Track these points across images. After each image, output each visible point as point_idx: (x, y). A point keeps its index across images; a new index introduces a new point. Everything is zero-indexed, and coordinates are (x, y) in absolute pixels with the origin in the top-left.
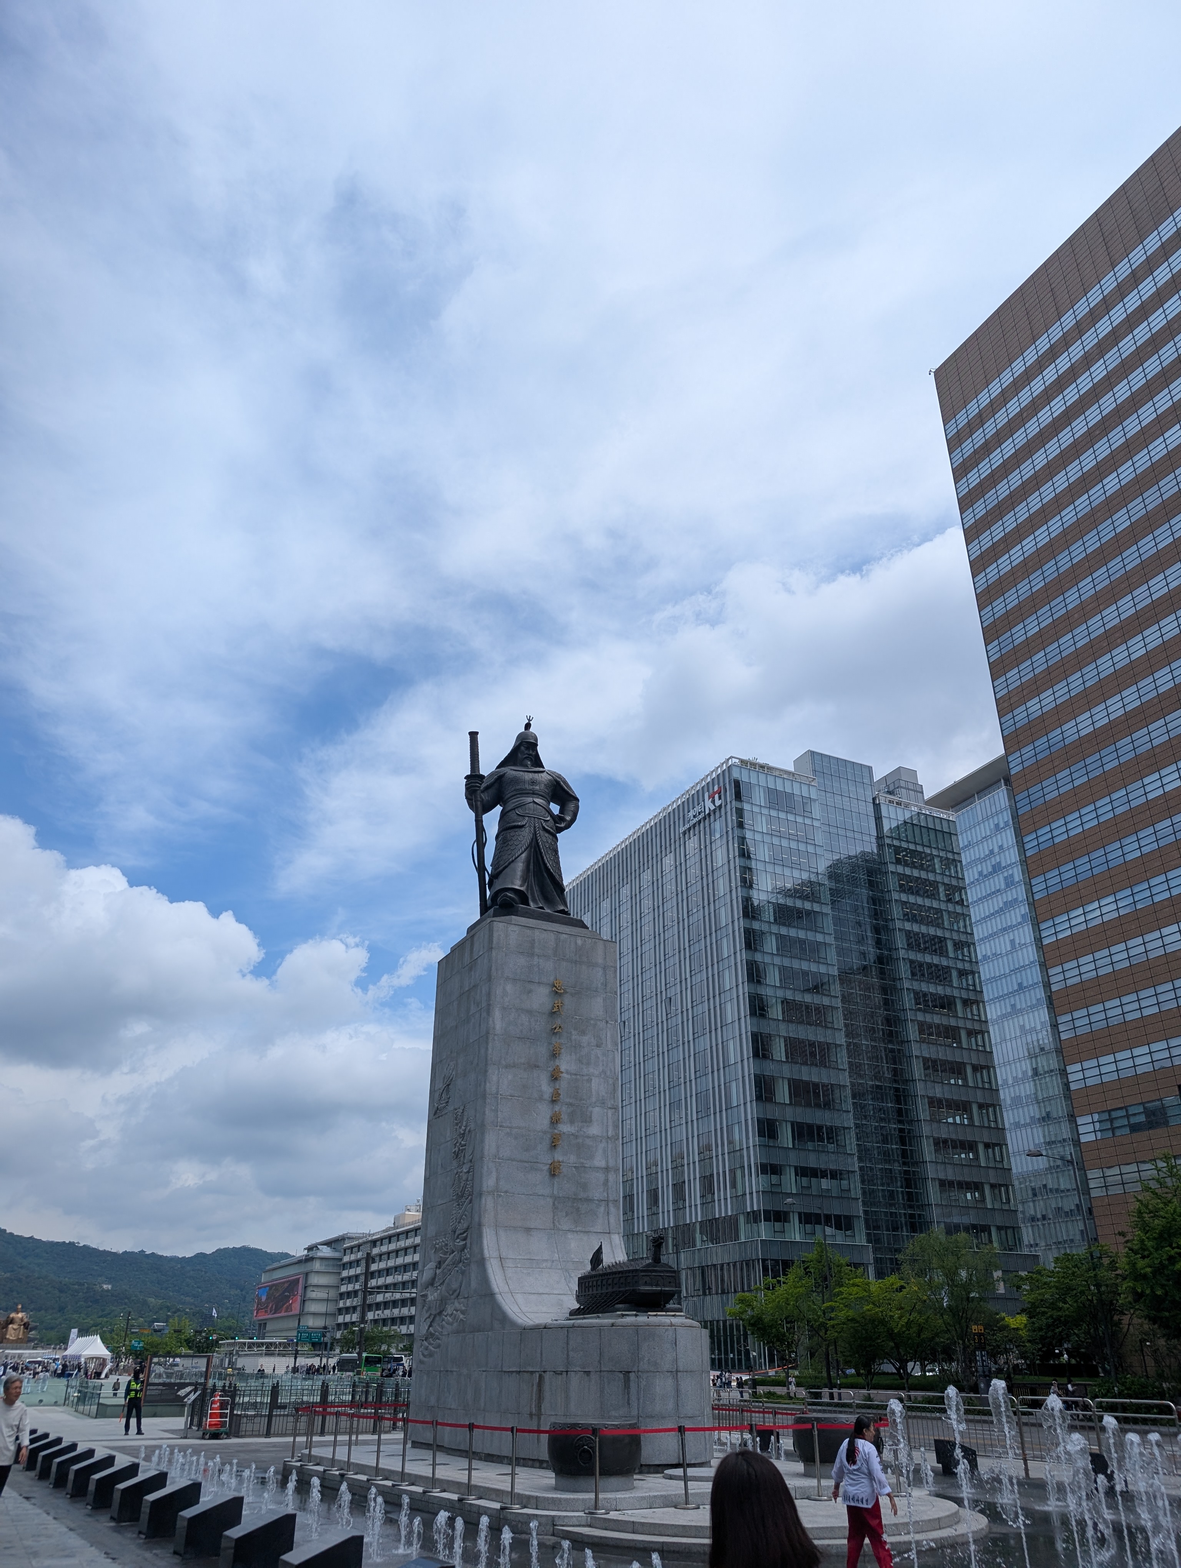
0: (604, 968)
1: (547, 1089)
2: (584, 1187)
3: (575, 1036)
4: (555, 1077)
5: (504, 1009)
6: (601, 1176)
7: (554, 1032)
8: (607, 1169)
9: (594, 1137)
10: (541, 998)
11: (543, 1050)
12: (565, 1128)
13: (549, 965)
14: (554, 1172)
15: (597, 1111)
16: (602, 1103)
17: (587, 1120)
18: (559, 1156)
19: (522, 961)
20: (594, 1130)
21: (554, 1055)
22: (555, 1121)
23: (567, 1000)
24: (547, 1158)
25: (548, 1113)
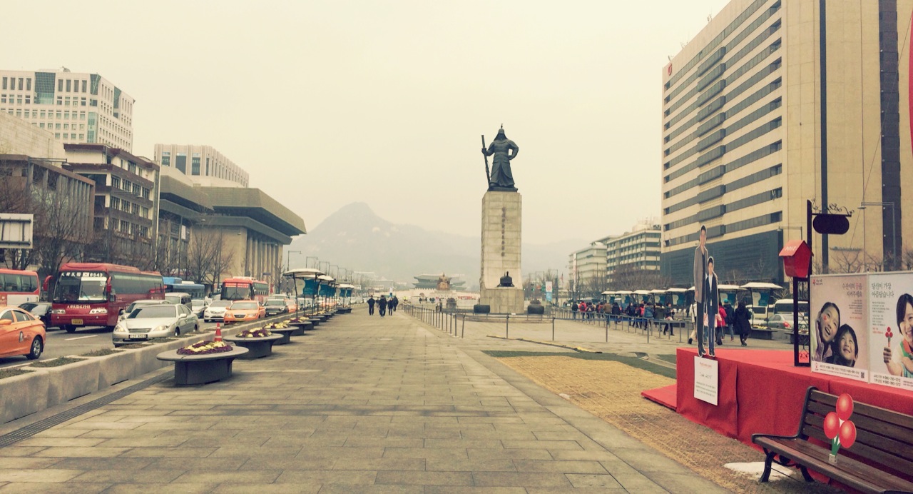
1: (501, 235)
3: (509, 222)
7: (504, 221)
10: (500, 212)
11: (500, 227)
12: (505, 244)
18: (504, 251)
24: (501, 252)
25: (501, 241)
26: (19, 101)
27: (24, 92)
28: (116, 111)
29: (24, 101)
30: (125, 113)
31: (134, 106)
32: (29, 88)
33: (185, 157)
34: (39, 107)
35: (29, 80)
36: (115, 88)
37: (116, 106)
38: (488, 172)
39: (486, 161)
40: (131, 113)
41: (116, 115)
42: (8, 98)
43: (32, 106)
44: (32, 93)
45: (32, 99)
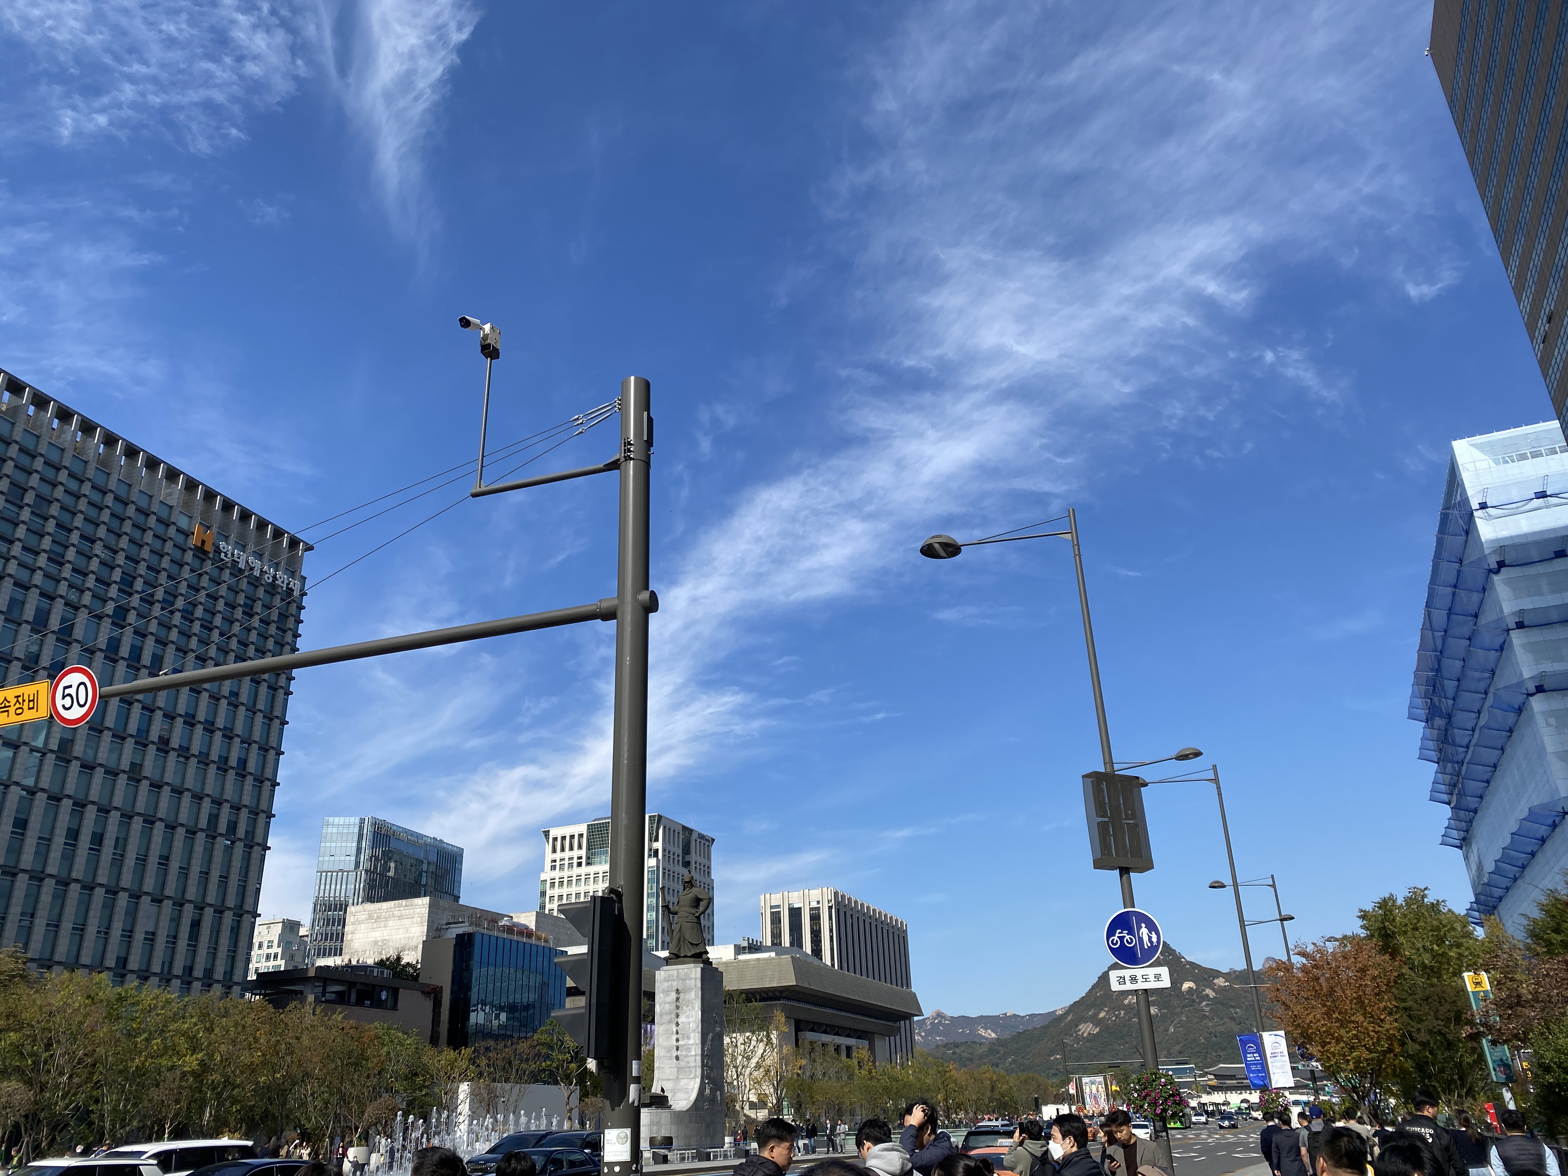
0: (696, 979)
1: (675, 1029)
2: (688, 1062)
3: (685, 1008)
4: (677, 1024)
5: (660, 1004)
6: (694, 1058)
7: (678, 1008)
8: (696, 1055)
9: (692, 1045)
10: (673, 995)
11: (673, 1016)
12: (681, 1043)
13: (675, 983)
14: (677, 1058)
15: (692, 1035)
16: (694, 1031)
17: (689, 1038)
18: (679, 1053)
19: (666, 984)
20: (691, 1042)
21: (678, 1016)
22: (677, 1040)
23: (681, 995)
24: (675, 1055)
25: (675, 1037)
26: (571, 865)
27: (576, 853)
28: (687, 858)
29: (575, 865)
30: (699, 860)
31: (714, 848)
32: (580, 847)
33: (800, 908)
34: (591, 869)
35: (581, 836)
36: (684, 828)
37: (686, 850)
40: (709, 859)
41: (687, 864)
42: (558, 864)
43: (584, 869)
44: (583, 853)
45: (584, 860)
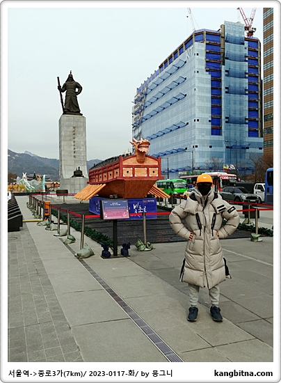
0: (83, 122)
1: (73, 144)
3: (78, 135)
4: (74, 142)
6: (83, 157)
7: (74, 134)
10: (71, 129)
12: (76, 150)
13: (72, 123)
14: (75, 157)
15: (82, 147)
18: (75, 154)
20: (82, 150)
21: (74, 138)
22: (74, 149)
23: (76, 129)
24: (73, 154)
25: (73, 147)
38: (62, 102)
39: (61, 95)
